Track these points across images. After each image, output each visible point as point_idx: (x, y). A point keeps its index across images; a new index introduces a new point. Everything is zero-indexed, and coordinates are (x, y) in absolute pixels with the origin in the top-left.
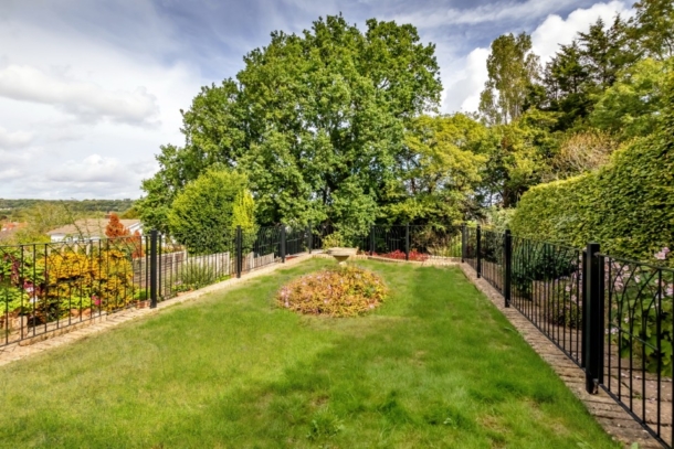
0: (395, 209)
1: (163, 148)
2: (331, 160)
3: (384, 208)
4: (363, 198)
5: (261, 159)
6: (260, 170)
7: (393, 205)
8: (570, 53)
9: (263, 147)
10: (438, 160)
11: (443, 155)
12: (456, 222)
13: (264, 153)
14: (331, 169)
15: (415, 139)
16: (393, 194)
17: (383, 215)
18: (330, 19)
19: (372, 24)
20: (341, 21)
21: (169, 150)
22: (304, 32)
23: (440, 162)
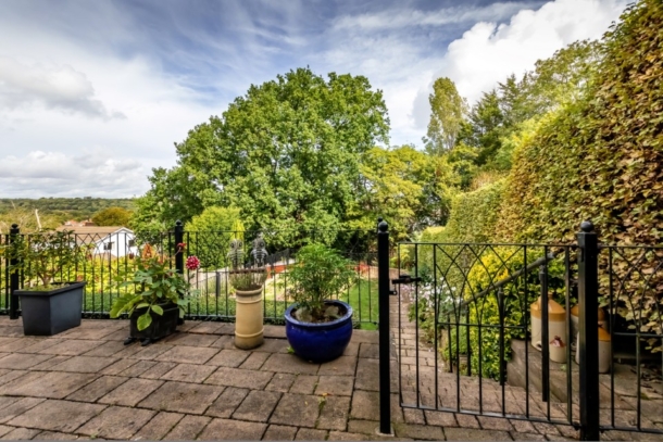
0: (353, 225)
1: (155, 171)
2: (302, 188)
3: (345, 224)
4: (326, 216)
5: (246, 189)
6: (245, 198)
7: (351, 222)
8: (491, 100)
9: (247, 179)
10: (385, 189)
11: (388, 184)
12: (401, 235)
13: (248, 184)
14: (301, 195)
15: (368, 169)
16: (351, 213)
17: (343, 229)
18: (299, 71)
19: (332, 76)
20: (309, 73)
21: (159, 172)
22: (278, 76)
23: (387, 189)
